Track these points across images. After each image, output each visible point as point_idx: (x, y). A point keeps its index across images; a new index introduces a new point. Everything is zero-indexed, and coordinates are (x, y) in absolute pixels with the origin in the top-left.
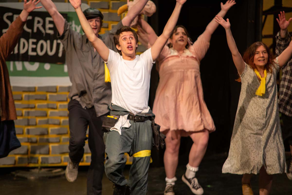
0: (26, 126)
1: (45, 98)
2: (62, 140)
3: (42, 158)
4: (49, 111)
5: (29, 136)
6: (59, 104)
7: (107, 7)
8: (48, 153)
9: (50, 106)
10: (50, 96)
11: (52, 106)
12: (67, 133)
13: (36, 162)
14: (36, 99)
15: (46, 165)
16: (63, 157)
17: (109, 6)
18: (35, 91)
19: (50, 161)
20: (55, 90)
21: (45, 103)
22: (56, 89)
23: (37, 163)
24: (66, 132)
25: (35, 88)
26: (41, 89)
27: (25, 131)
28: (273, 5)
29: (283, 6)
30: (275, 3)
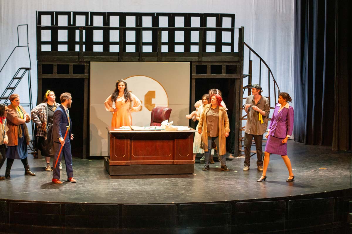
28: (247, 84)
30: (249, 84)
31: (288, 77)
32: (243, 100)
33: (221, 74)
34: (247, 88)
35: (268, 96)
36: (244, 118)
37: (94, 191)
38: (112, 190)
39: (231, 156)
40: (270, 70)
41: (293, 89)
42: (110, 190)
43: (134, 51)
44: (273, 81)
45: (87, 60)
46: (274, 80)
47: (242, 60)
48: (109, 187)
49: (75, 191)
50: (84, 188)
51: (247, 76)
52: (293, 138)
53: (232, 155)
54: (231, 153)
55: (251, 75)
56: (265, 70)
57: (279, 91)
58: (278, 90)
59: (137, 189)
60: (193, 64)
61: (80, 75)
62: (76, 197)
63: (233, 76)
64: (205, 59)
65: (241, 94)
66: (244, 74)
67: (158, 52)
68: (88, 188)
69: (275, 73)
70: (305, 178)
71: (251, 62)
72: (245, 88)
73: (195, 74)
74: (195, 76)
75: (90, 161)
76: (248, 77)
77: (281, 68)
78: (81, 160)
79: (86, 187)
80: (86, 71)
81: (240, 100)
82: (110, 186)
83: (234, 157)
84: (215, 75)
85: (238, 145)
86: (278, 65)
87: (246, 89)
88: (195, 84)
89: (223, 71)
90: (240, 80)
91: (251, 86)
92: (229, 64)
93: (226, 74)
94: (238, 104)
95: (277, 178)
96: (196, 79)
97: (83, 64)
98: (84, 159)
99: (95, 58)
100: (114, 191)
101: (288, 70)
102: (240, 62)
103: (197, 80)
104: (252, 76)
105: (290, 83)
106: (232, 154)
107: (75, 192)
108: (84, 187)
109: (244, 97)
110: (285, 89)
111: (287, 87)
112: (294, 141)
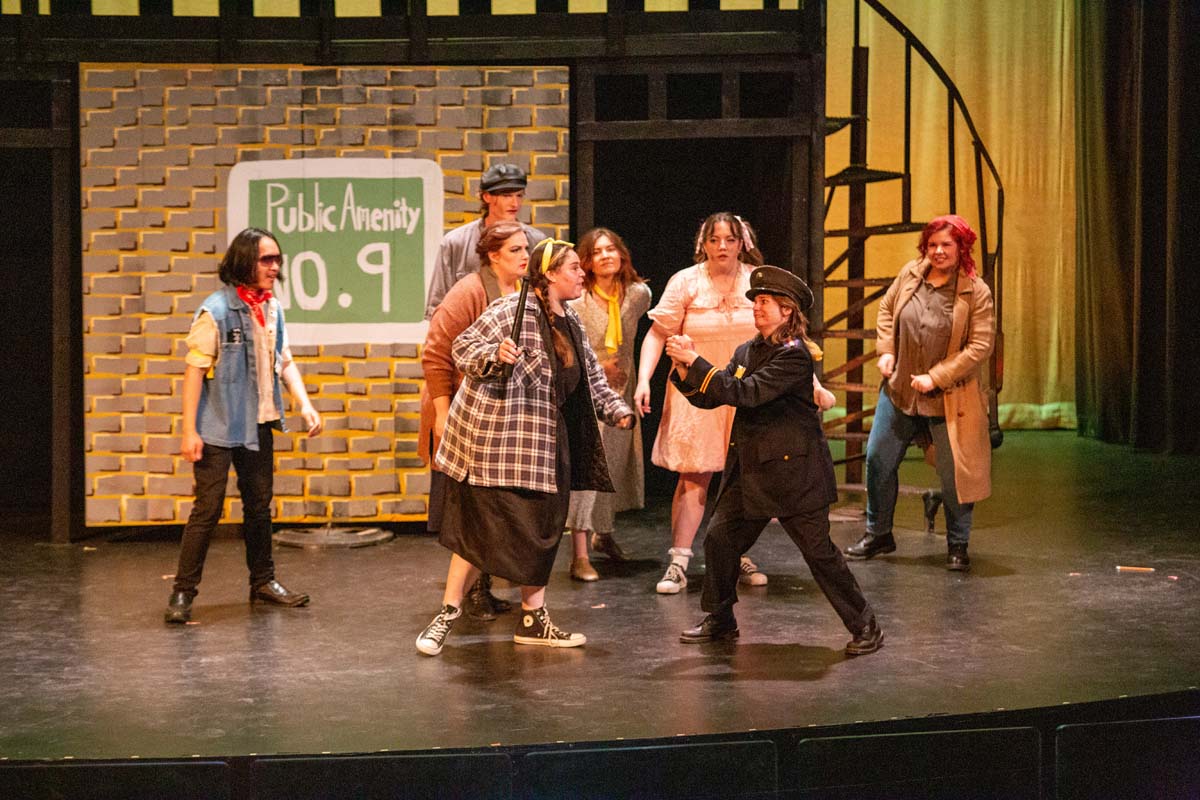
0: (298, 432)
1: (340, 372)
2: (378, 463)
3: (334, 503)
4: (350, 400)
5: (306, 455)
6: (371, 383)
7: (480, 168)
8: (348, 494)
9: (351, 390)
10: (353, 366)
11: (356, 390)
12: (390, 450)
13: (322, 513)
14: (320, 373)
15: (343, 520)
16: (381, 502)
17: (483, 165)
18: (318, 355)
19: (352, 511)
20: (363, 355)
21: (339, 382)
22: (365, 351)
23: (325, 515)
24: (388, 448)
25: (318, 348)
26: (331, 349)
27: (298, 444)
28: (847, 164)
29: (869, 168)
30: (852, 161)
31: (1044, 122)
32: (828, 241)
33: (720, 118)
34: (844, 184)
36: (832, 328)
37: (110, 697)
38: (198, 693)
40: (954, 94)
41: (1072, 182)
42: (189, 693)
43: (296, 13)
44: (973, 147)
45: (60, 57)
46: (974, 143)
47: (820, 46)
48: (185, 677)
49: (16, 701)
50: (60, 687)
51: (843, 122)
52: (1074, 419)
55: (864, 119)
56: (930, 93)
57: (1001, 192)
58: (997, 187)
59: (319, 683)
60: (580, 69)
61: (31, 133)
62: (18, 730)
63: (779, 127)
64: (637, 45)
65: (815, 213)
66: (828, 114)
67: (409, 14)
68: (82, 684)
69: (983, 106)
70: (1134, 618)
71: (860, 55)
72: (835, 181)
73: (593, 122)
74: (595, 130)
75: (88, 552)
76: (848, 128)
77: (1010, 83)
78: (42, 548)
79: (67, 681)
80: (56, 111)
81: (813, 241)
82: (191, 672)
84: (687, 125)
86: (995, 65)
87: (838, 188)
88: (591, 168)
89: (725, 101)
90: (810, 145)
91: (864, 169)
92: (755, 69)
93: (741, 117)
94: (804, 262)
95: (998, 617)
96: (596, 142)
97: (41, 77)
98: (58, 542)
99: (102, 45)
100: (205, 695)
101: (1045, 88)
102: (810, 57)
103: (601, 147)
104: (869, 124)
105: (1057, 151)
107: (17, 710)
108: (60, 680)
109: (832, 229)
110: (1030, 183)
111: (1038, 172)
112: (1076, 433)
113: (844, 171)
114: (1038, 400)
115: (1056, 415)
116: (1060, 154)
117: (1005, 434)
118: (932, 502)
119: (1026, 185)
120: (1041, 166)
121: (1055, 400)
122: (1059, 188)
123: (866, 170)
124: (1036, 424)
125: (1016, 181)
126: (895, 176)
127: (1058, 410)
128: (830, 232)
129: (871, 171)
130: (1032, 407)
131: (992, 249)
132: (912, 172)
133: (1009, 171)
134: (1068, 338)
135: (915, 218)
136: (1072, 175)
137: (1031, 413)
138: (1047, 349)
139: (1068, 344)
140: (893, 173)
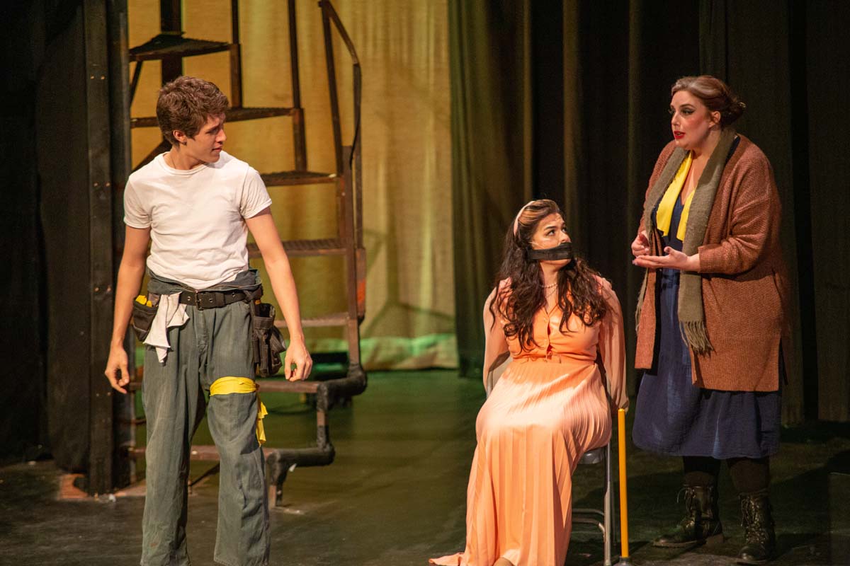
28: (156, 31)
29: (185, 36)
30: (163, 28)
32: (137, 133)
34: (153, 57)
35: (289, 104)
39: (71, 489)
41: (444, 54)
44: (320, 9)
46: (321, 5)
53: (76, 484)
54: (66, 470)
57: (357, 67)
58: (352, 62)
65: (116, 93)
72: (140, 54)
81: (116, 132)
83: (91, 493)
85: (109, 420)
87: (145, 63)
91: (179, 39)
94: (105, 161)
105: (425, 14)
106: (74, 471)
109: (140, 116)
110: (392, 55)
111: (401, 39)
112: (456, 374)
113: (153, 40)
114: (408, 333)
115: (432, 350)
116: (428, 17)
117: (370, 376)
118: (278, 468)
119: (386, 57)
120: (405, 36)
121: (428, 333)
122: (428, 61)
123: (182, 38)
124: (408, 363)
125: (375, 53)
126: (221, 47)
127: (433, 345)
128: (139, 119)
129: (188, 40)
130: (401, 342)
131: (348, 141)
132: (241, 41)
133: (365, 39)
134: (444, 253)
135: (247, 103)
136: (444, 45)
137: (400, 349)
138: (418, 268)
139: (444, 262)
140: (217, 43)
